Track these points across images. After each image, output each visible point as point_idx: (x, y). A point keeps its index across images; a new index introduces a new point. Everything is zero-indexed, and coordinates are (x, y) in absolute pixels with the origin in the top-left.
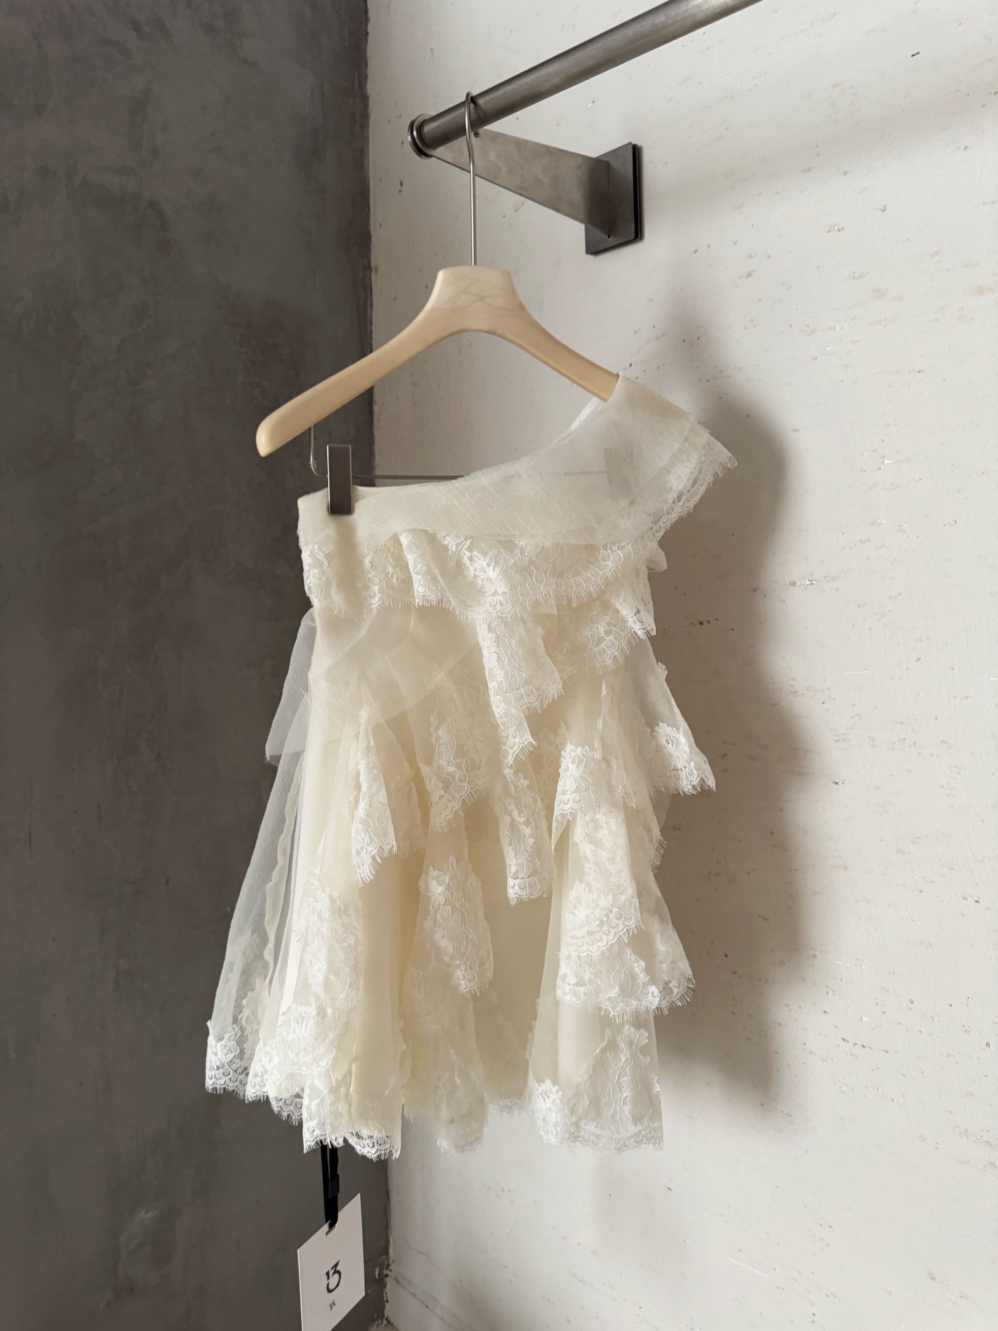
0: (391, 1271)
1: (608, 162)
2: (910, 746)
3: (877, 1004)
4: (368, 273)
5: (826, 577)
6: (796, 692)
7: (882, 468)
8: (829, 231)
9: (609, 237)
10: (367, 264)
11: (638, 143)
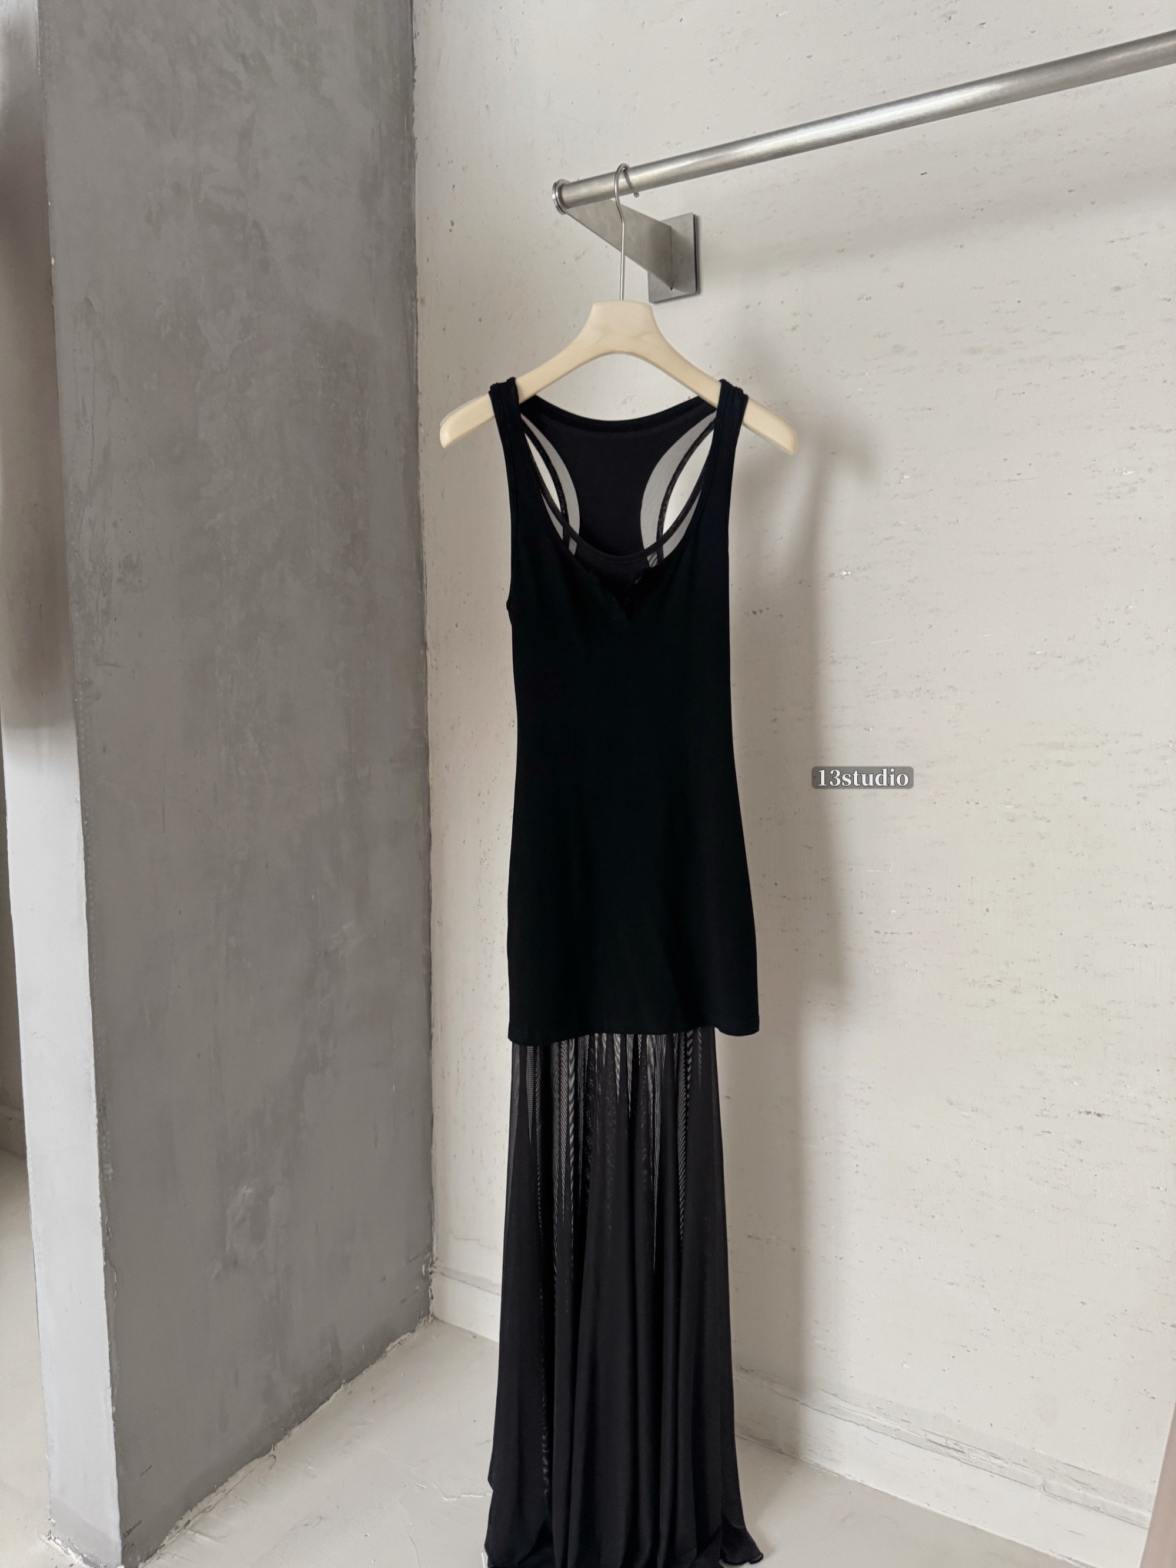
0: (435, 1267)
1: (670, 228)
2: (925, 693)
3: (902, 897)
4: (414, 303)
5: (858, 568)
6: (835, 661)
7: (902, 482)
8: (859, 299)
9: (671, 289)
10: (414, 295)
11: (697, 213)
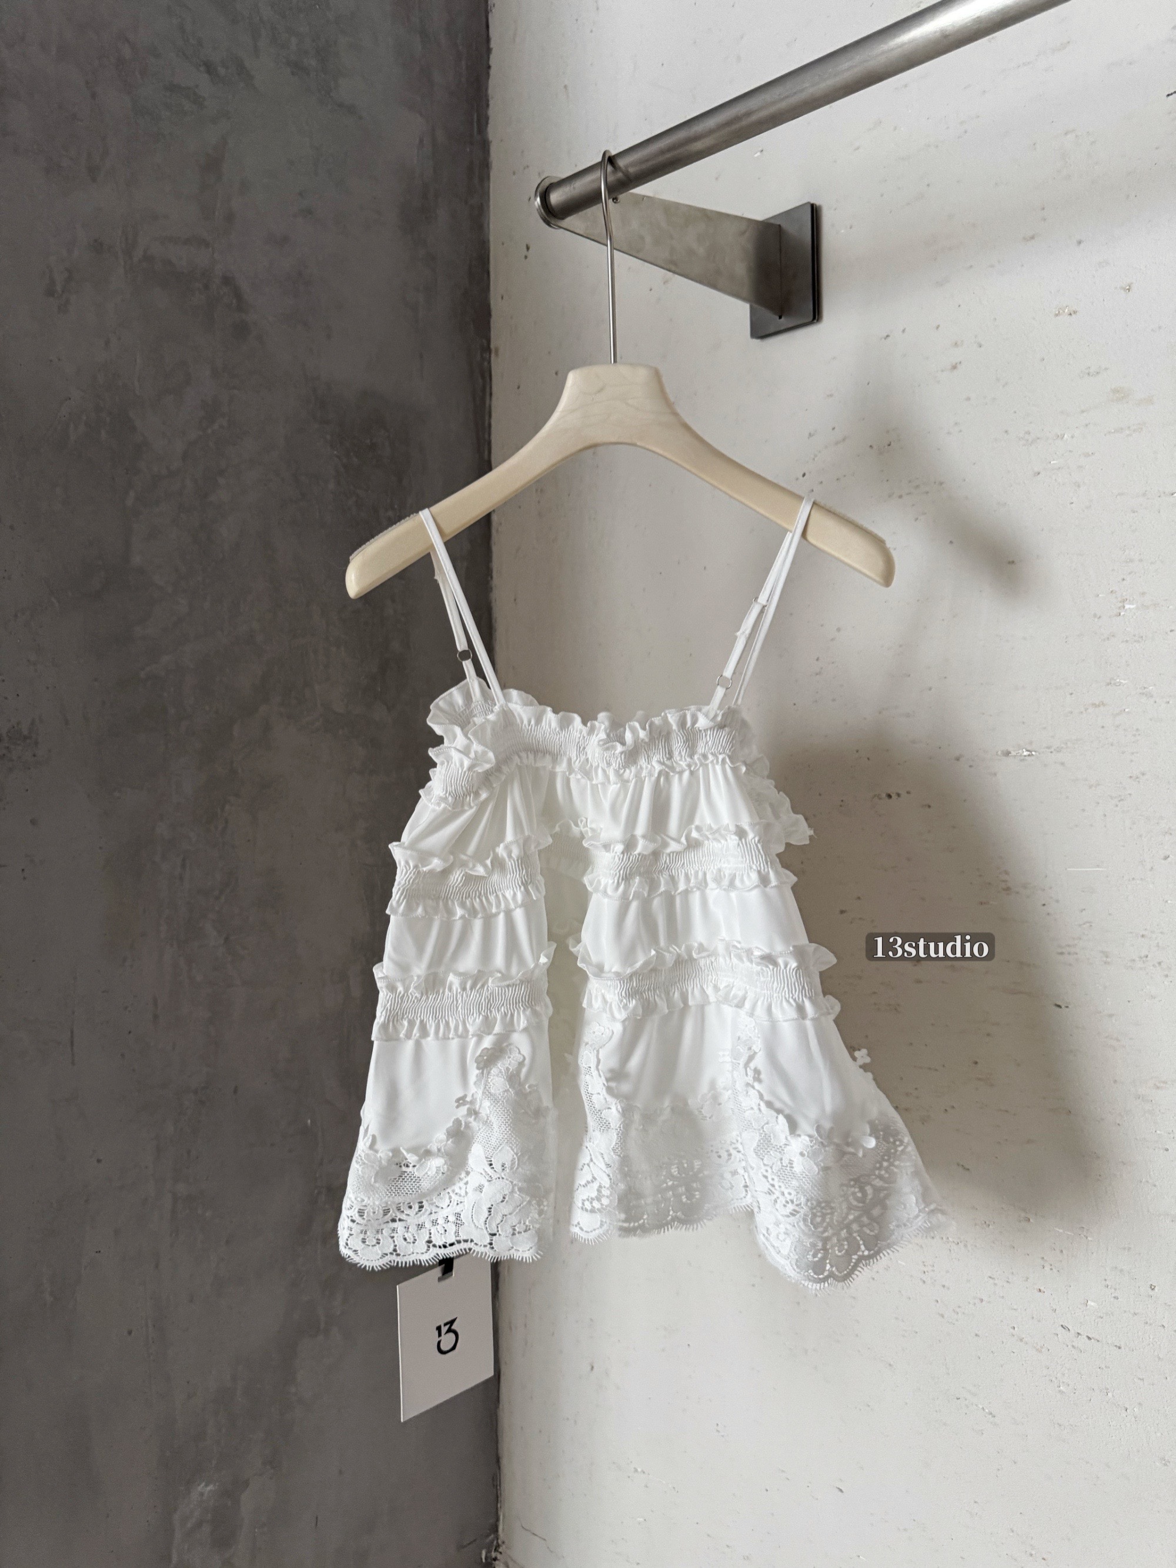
0: (501, 1553)
1: (780, 226)
2: (1154, 966)
3: (1107, 1286)
4: (486, 355)
5: (1048, 748)
6: (1008, 889)
7: (1122, 614)
8: (1057, 315)
9: (780, 317)
10: (485, 344)
11: (817, 202)
